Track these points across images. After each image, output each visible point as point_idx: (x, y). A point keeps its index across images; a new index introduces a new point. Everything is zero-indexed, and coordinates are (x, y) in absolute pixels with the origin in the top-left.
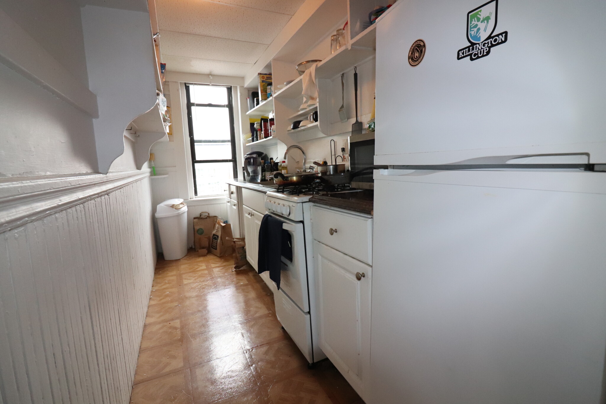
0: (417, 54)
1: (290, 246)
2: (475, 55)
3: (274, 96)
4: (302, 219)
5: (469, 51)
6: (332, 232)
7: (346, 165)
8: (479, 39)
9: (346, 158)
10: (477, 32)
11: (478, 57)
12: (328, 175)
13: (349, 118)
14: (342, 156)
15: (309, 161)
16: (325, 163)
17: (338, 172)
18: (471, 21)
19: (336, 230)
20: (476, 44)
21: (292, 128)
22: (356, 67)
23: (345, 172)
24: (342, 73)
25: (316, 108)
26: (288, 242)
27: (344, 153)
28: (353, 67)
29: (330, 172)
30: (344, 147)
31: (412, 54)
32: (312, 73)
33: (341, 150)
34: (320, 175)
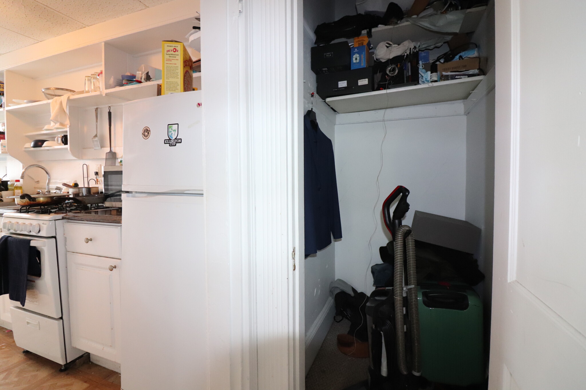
0: (146, 134)
1: (39, 262)
2: (171, 144)
3: (7, 108)
4: (54, 235)
5: (169, 141)
6: (88, 240)
7: (99, 188)
8: (172, 138)
9: (99, 181)
10: (171, 135)
11: (172, 146)
12: (81, 197)
13: (102, 146)
14: (96, 180)
15: (54, 181)
16: (76, 185)
17: (92, 193)
18: (169, 129)
19: (91, 239)
20: (171, 140)
21: (32, 146)
22: (110, 107)
23: (99, 194)
24: (96, 107)
25: (66, 132)
26: (37, 258)
27: (97, 176)
28: (107, 106)
29: (82, 193)
30: (97, 171)
31: (144, 132)
32: (62, 102)
33: (94, 174)
34: (71, 196)
